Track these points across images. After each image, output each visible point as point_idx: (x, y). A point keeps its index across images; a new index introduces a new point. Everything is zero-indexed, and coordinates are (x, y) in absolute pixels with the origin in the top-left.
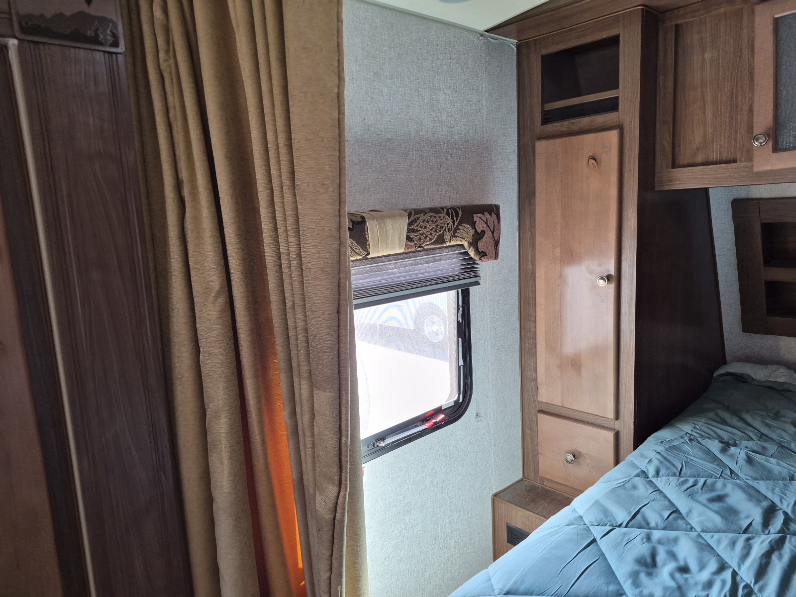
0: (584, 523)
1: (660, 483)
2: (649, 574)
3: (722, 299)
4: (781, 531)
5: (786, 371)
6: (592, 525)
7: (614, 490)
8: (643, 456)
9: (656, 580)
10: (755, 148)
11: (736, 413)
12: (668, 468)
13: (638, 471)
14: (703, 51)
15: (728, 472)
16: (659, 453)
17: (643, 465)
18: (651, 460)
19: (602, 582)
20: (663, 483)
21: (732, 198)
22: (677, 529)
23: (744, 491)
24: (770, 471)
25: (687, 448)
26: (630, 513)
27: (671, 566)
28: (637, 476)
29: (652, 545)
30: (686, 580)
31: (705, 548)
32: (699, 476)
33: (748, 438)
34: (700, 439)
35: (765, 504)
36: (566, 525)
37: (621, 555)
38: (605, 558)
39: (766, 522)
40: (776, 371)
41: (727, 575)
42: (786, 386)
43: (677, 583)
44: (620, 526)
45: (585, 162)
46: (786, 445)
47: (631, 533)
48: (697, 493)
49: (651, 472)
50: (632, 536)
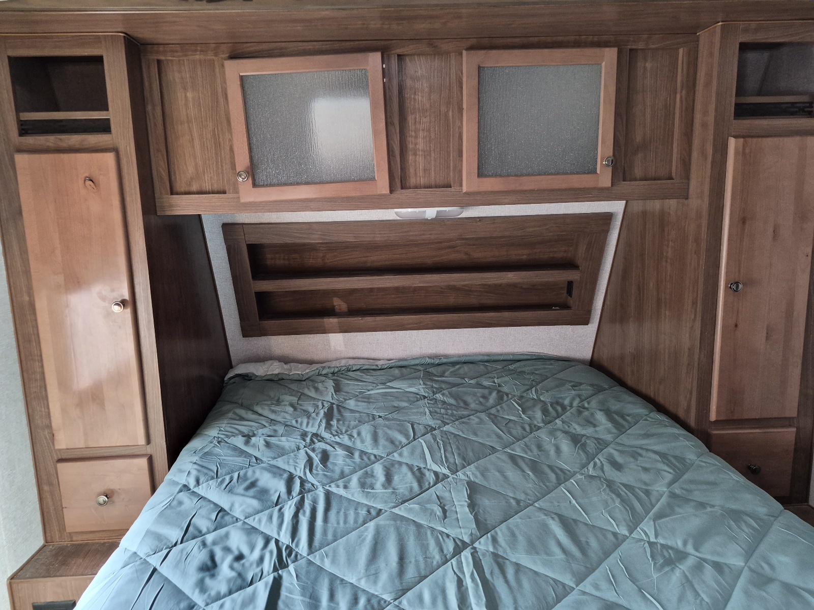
0: (140, 558)
1: (201, 490)
2: (213, 576)
3: (223, 311)
4: (301, 493)
5: (278, 364)
6: (148, 556)
7: (162, 514)
8: (181, 471)
9: (220, 578)
10: (239, 183)
11: (249, 408)
12: (206, 474)
13: (180, 487)
14: (185, 89)
15: (254, 460)
16: (195, 463)
17: (182, 479)
18: (189, 472)
19: (172, 605)
20: (204, 490)
21: (222, 223)
22: (226, 526)
23: (270, 471)
24: (283, 448)
25: (217, 450)
26: (182, 528)
27: (229, 558)
28: (180, 491)
29: (208, 549)
30: (243, 565)
31: (252, 531)
32: (233, 472)
33: (262, 426)
34: (226, 439)
35: (286, 476)
36: (122, 568)
37: (184, 570)
38: (170, 582)
39: (289, 491)
40: (271, 365)
41: (272, 545)
42: (280, 377)
43: (236, 572)
44: (176, 544)
45: (81, 182)
46: (289, 423)
47: (188, 547)
48: (234, 487)
49: (192, 483)
50: (189, 549)
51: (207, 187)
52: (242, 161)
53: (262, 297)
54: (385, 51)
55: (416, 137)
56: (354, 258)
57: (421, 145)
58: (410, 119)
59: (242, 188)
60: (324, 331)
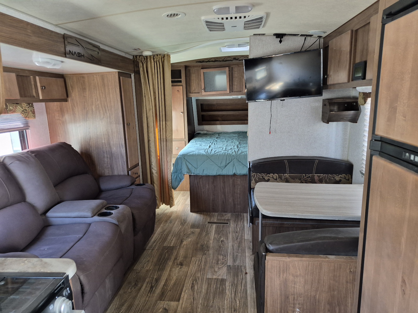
3: (194, 119)
5: (206, 131)
21: (196, 99)
40: (204, 131)
45: (177, 91)
51: (196, 92)
52: (203, 87)
53: (203, 116)
54: (229, 67)
55: (235, 82)
56: (223, 108)
57: (236, 84)
58: (234, 79)
59: (202, 92)
60: (216, 125)
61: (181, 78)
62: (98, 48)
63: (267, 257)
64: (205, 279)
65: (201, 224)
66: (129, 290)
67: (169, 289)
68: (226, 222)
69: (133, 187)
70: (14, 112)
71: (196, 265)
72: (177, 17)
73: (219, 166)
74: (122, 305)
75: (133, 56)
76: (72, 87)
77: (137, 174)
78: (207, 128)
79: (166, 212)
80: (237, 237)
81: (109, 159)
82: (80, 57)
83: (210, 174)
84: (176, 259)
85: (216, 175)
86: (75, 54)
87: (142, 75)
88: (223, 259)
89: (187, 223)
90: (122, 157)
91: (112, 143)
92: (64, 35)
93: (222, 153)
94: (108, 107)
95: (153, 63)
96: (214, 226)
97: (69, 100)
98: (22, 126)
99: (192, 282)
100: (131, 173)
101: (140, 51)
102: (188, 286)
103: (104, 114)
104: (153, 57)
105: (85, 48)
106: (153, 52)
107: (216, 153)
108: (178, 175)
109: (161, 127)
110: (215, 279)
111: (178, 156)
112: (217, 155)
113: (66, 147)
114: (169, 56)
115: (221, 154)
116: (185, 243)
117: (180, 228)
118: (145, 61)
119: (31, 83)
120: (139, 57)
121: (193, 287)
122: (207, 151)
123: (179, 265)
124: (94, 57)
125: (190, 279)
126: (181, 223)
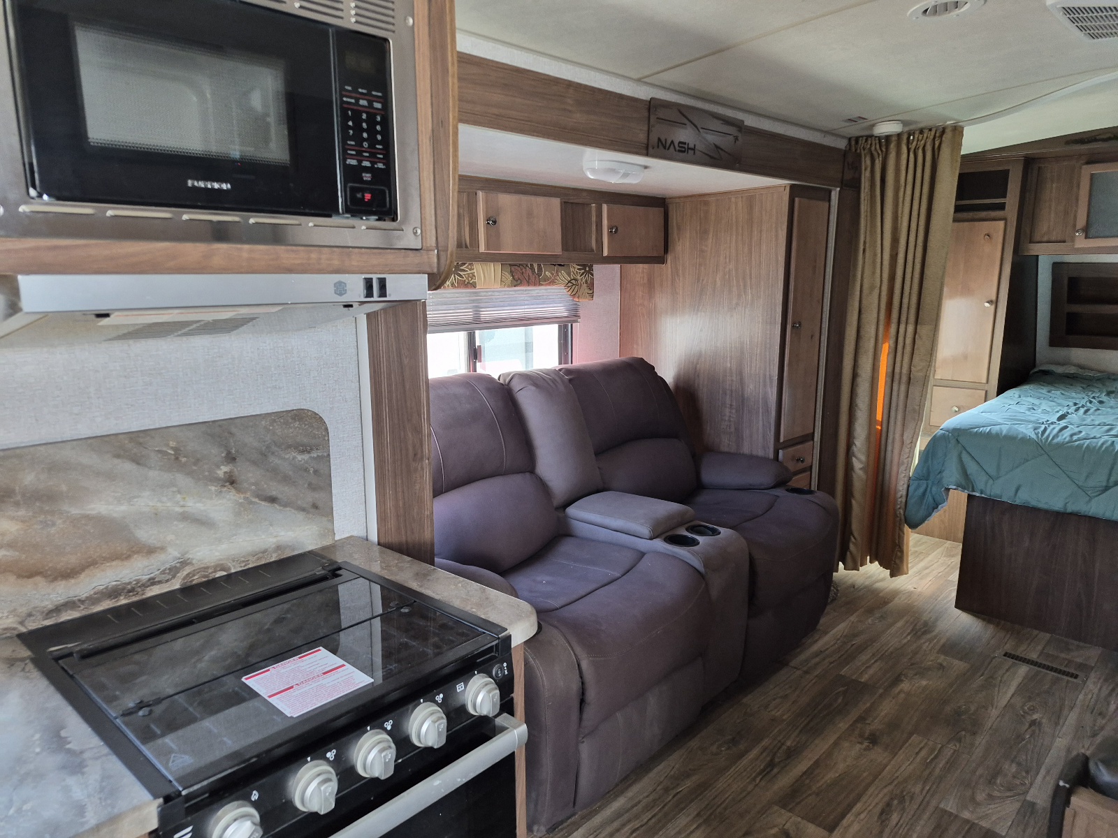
3: (1038, 326)
5: (1074, 367)
10: (1076, 236)
21: (1054, 262)
40: (1068, 367)
45: (982, 236)
51: (1053, 238)
52: (1081, 222)
53: (1071, 317)
59: (1077, 239)
61: (1004, 196)
62: (739, 125)
63: (1074, 799)
64: (931, 808)
65: (979, 650)
66: (714, 749)
67: (814, 788)
68: (1072, 671)
69: (780, 492)
70: (552, 282)
71: (918, 759)
72: (957, 11)
73: (1080, 484)
74: (687, 775)
75: (850, 139)
76: (679, 229)
77: (802, 461)
78: (1081, 355)
79: (878, 585)
80: (1096, 728)
81: (734, 411)
82: (684, 152)
83: (1042, 505)
84: (862, 719)
85: (1062, 510)
86: (672, 146)
87: (866, 190)
88: (1014, 777)
89: (934, 634)
90: (767, 411)
91: (746, 370)
92: (650, 102)
93: (1099, 444)
94: (751, 278)
95: (904, 156)
96: (1023, 670)
97: (669, 261)
98: (566, 314)
99: (886, 799)
100: (784, 456)
101: (866, 124)
102: (873, 804)
103: (739, 296)
104: (909, 138)
105: (701, 130)
106: (905, 123)
107: (1076, 441)
108: (931, 489)
109: (901, 339)
110: (967, 821)
111: (938, 432)
112: (1080, 447)
113: (641, 371)
114: (957, 131)
115: (1095, 447)
116: (905, 686)
117: (905, 641)
118: (882, 151)
119: (590, 218)
120: (866, 140)
121: (885, 812)
122: (1045, 429)
123: (867, 739)
124: (722, 149)
125: (885, 791)
126: (912, 630)
